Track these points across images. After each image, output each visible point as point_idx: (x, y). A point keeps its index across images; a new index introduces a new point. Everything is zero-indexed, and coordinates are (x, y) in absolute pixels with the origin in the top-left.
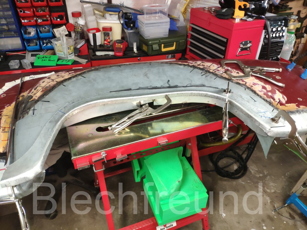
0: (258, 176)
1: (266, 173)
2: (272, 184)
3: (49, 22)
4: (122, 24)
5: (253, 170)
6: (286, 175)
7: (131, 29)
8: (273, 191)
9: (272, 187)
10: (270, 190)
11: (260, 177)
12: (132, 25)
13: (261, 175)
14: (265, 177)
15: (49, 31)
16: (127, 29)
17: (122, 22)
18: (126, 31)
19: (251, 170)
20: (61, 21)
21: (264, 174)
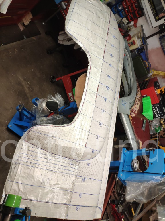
3: (128, 14)
4: (138, 48)
7: (137, 53)
12: (139, 52)
15: (123, 15)
16: (137, 51)
17: (139, 47)
18: (136, 50)
20: (130, 20)
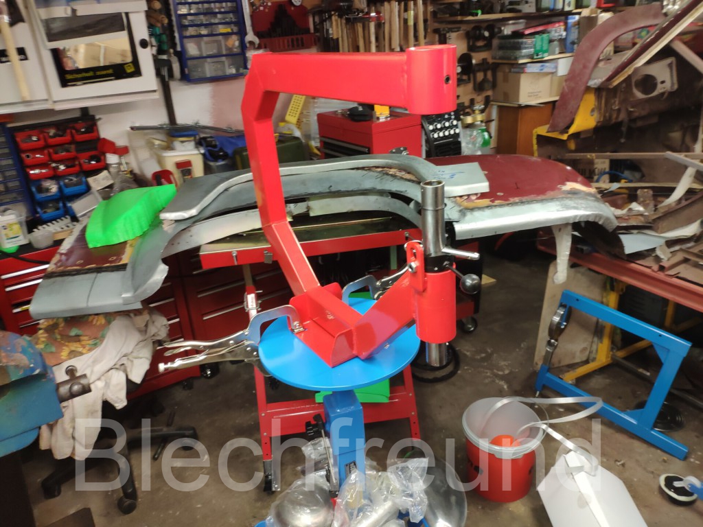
0: (479, 357)
1: (489, 351)
2: (502, 363)
3: (78, 168)
5: (468, 351)
6: (522, 345)
8: (507, 372)
9: (505, 367)
10: (503, 370)
11: (482, 358)
12: (221, 154)
13: (483, 355)
14: (489, 357)
15: (79, 183)
16: (214, 161)
18: (210, 164)
19: (466, 352)
20: (99, 164)
21: (486, 352)
